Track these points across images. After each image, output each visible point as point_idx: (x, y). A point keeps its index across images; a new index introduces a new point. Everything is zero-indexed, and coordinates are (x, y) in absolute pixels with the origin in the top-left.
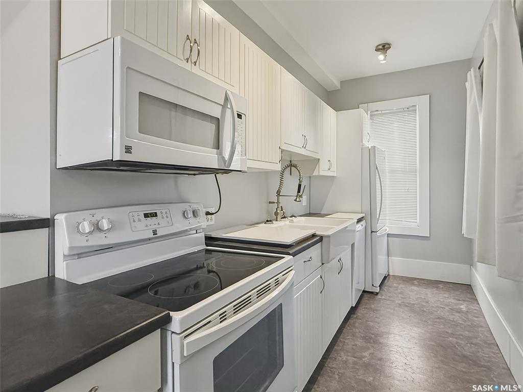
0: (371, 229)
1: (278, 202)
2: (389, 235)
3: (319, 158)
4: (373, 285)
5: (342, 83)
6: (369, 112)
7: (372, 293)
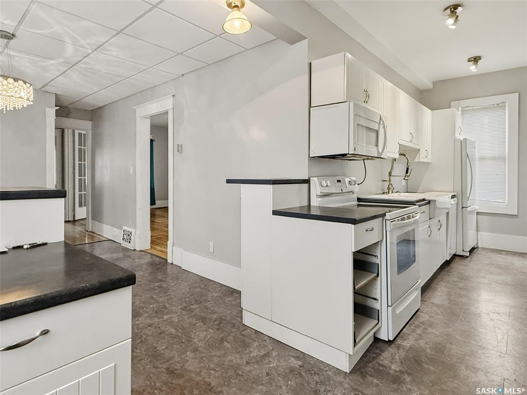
0: (462, 204)
1: (390, 181)
2: (478, 213)
3: (419, 148)
4: (463, 251)
5: (435, 83)
6: (460, 108)
7: (462, 256)
